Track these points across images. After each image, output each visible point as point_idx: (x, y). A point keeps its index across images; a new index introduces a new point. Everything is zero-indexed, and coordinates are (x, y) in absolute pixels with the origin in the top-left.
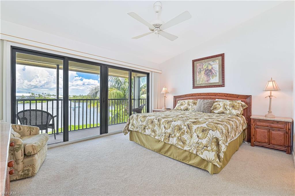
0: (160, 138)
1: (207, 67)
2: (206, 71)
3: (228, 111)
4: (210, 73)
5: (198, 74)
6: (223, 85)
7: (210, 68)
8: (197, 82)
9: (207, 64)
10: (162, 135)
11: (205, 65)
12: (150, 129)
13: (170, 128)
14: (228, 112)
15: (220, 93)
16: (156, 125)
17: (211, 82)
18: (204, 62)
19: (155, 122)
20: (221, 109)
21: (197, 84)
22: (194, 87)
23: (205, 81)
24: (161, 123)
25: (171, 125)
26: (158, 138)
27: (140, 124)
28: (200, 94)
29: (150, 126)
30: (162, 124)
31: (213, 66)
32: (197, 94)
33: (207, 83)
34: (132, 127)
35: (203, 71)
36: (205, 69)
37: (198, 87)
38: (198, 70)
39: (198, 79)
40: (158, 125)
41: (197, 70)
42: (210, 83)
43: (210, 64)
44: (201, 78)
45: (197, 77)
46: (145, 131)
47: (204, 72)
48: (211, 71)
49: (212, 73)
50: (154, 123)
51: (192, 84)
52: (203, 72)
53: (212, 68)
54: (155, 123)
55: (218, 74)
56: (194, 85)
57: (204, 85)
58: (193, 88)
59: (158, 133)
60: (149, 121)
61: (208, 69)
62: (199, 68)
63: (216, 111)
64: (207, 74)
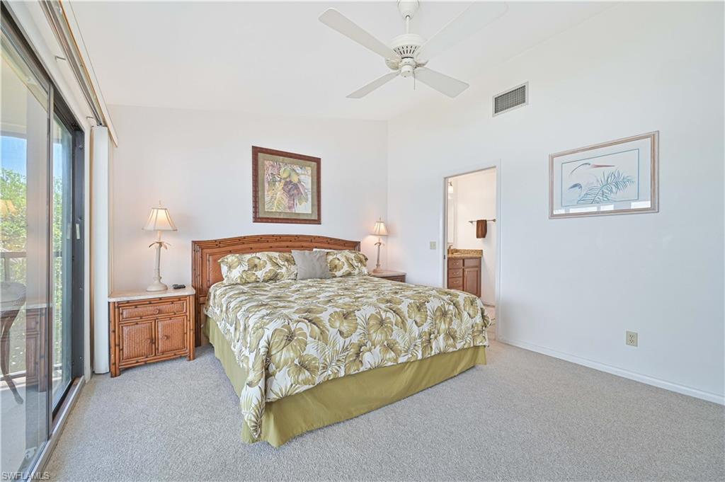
0: (410, 356)
1: (289, 176)
2: (286, 184)
3: (357, 269)
4: (295, 191)
5: (266, 185)
6: (318, 221)
7: (295, 179)
8: (266, 207)
9: (288, 168)
10: (415, 345)
11: (284, 170)
12: (378, 347)
13: (428, 320)
14: (356, 272)
15: (319, 237)
16: (395, 327)
17: (297, 212)
18: (282, 162)
19: (389, 318)
20: (346, 268)
21: (266, 210)
22: (257, 219)
23: (285, 208)
24: (404, 317)
25: (429, 313)
26: (406, 357)
27: (339, 347)
28: (280, 236)
29: (378, 337)
30: (409, 317)
31: (302, 177)
32: (273, 236)
33: (289, 211)
34: (301, 377)
35: (280, 181)
36: (284, 179)
37: (268, 218)
38: (268, 177)
39: (267, 199)
40: (400, 325)
41: (266, 177)
42: (296, 214)
43: (295, 171)
44: (275, 200)
45: (266, 193)
46: (361, 362)
47: (282, 184)
48: (296, 186)
49: (299, 193)
50: (388, 323)
51: (251, 210)
52: (279, 186)
53: (299, 182)
54: (391, 323)
55: (310, 196)
56: (256, 212)
57: (282, 217)
58: (254, 222)
59: (402, 345)
60: (371, 322)
61: (291, 182)
62: (270, 173)
63: (338, 273)
64: (289, 191)
